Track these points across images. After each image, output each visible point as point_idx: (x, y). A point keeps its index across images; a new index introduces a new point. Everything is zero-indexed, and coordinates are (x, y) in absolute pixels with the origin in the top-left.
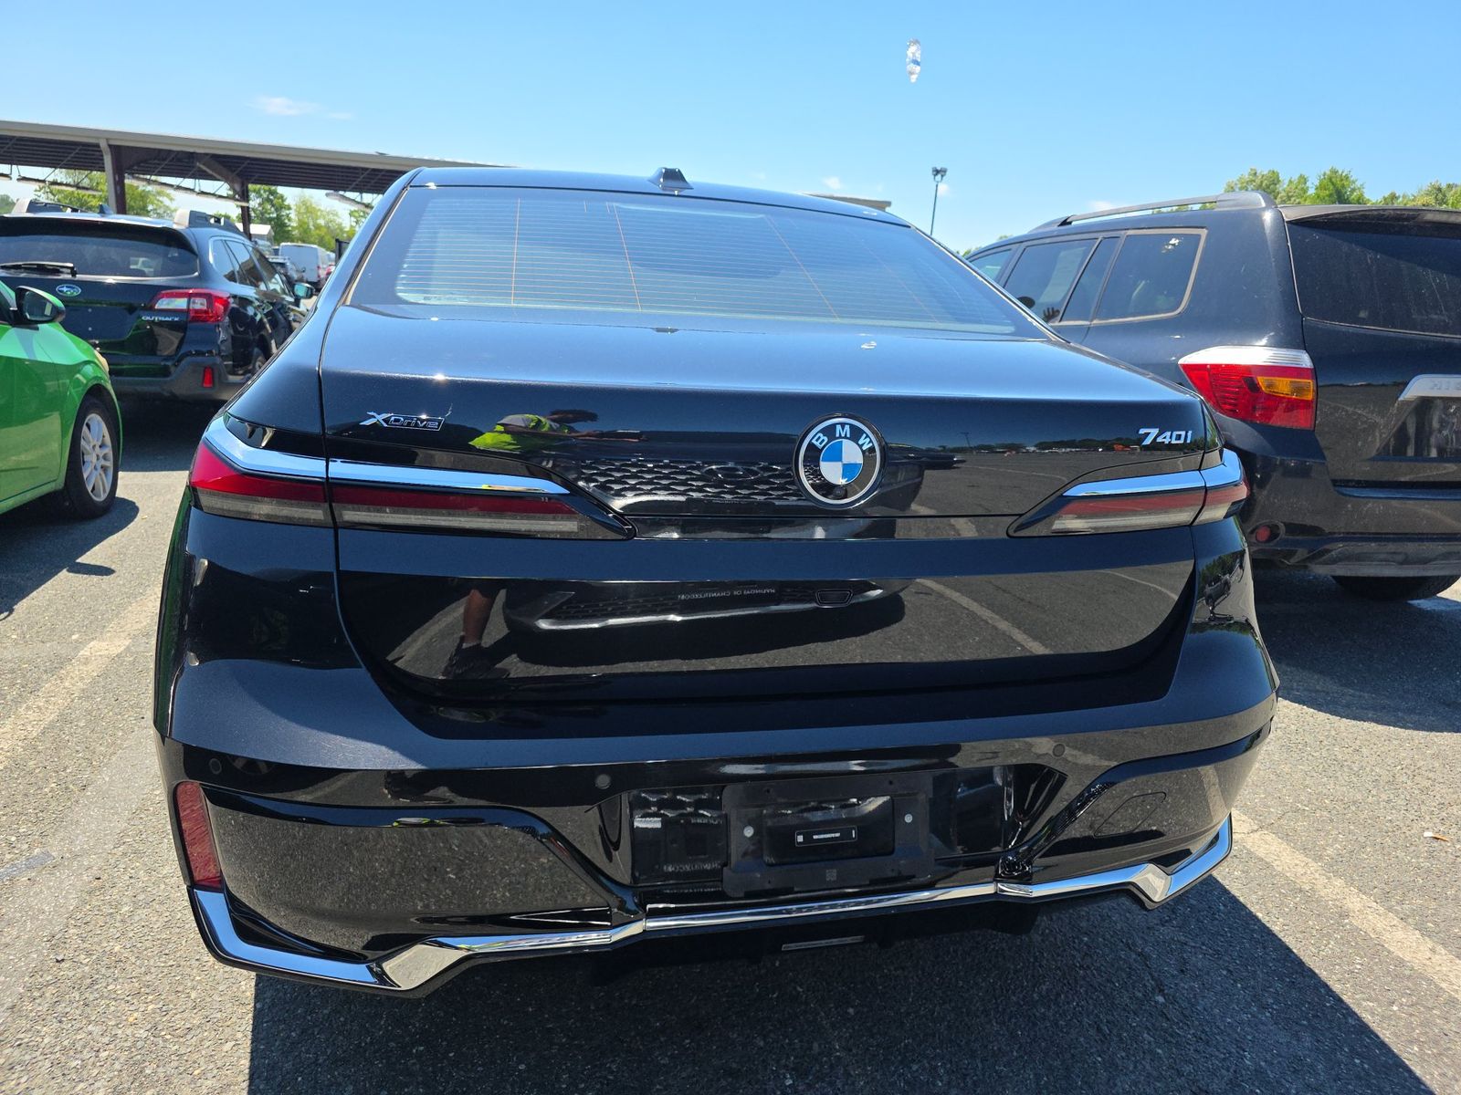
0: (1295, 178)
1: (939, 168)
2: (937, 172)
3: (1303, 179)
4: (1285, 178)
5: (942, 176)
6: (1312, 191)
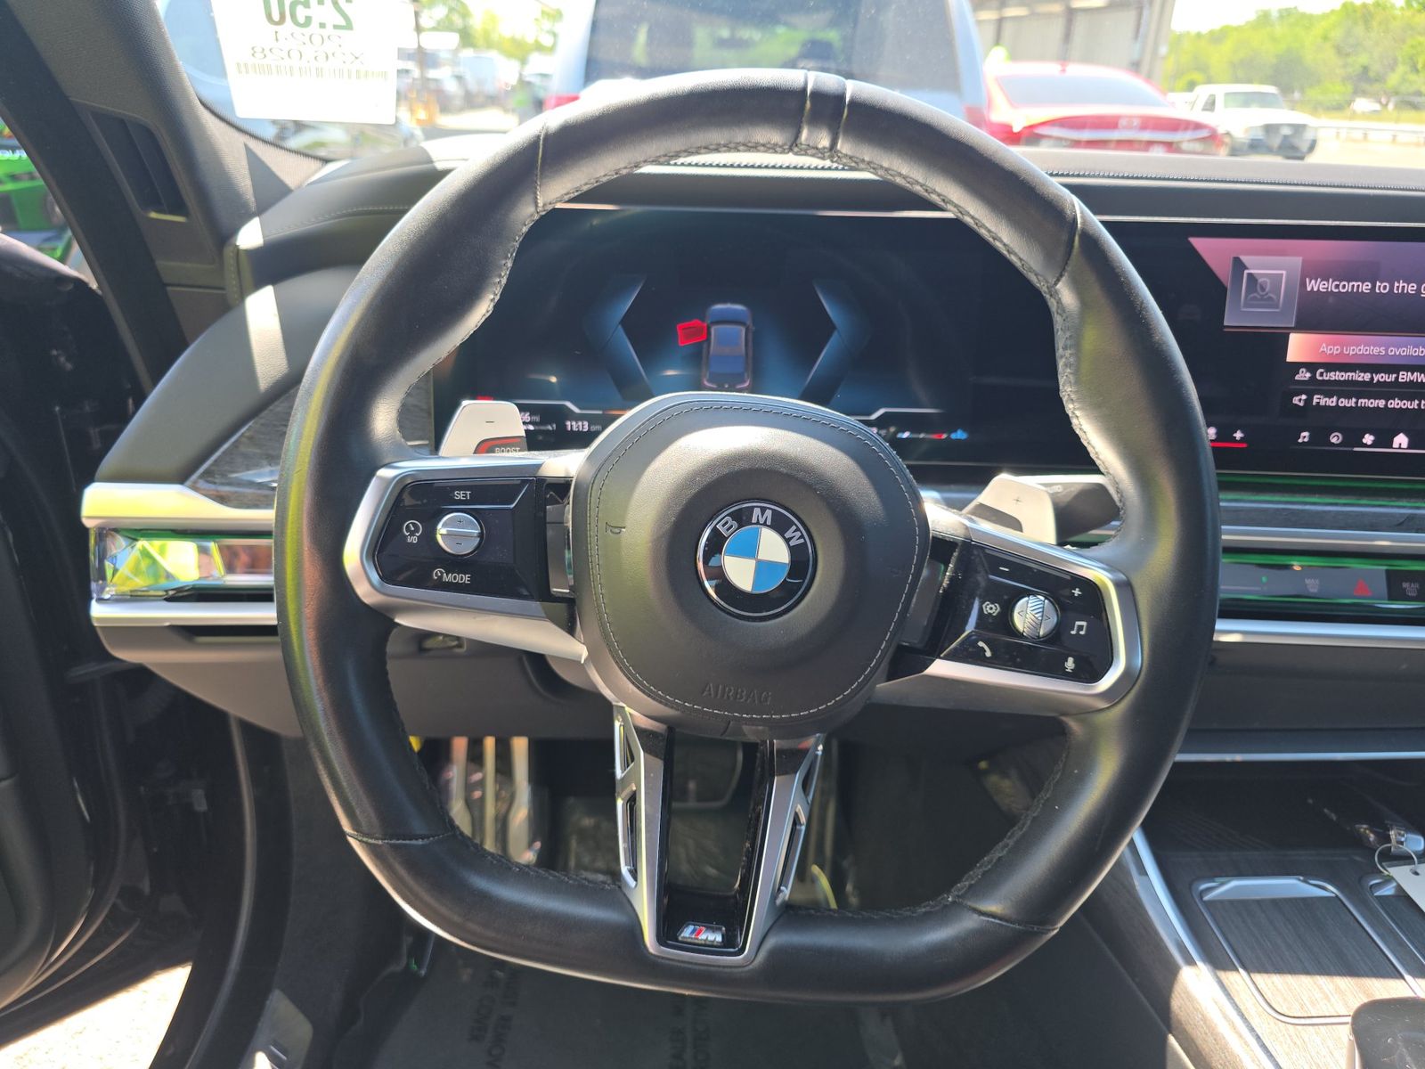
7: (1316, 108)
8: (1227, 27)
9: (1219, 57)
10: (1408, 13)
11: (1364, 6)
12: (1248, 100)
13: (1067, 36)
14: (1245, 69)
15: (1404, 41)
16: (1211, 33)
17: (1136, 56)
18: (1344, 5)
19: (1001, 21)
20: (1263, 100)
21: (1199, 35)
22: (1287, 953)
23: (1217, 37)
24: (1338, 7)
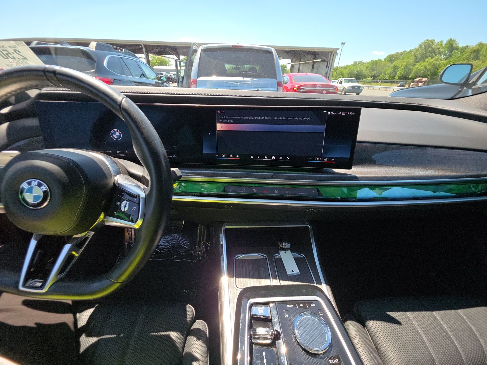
0: (440, 41)
1: (343, 42)
2: (342, 43)
3: (442, 42)
4: (436, 41)
5: (344, 44)
6: (444, 45)
7: (365, 82)
8: (348, 65)
9: (345, 72)
10: (385, 62)
11: (376, 61)
12: (349, 81)
13: (313, 68)
14: (351, 75)
15: (383, 69)
16: (344, 67)
17: (326, 72)
18: (372, 61)
19: (300, 64)
20: (352, 81)
21: (342, 67)
22: (247, 272)
23: (345, 68)
24: (370, 61)
